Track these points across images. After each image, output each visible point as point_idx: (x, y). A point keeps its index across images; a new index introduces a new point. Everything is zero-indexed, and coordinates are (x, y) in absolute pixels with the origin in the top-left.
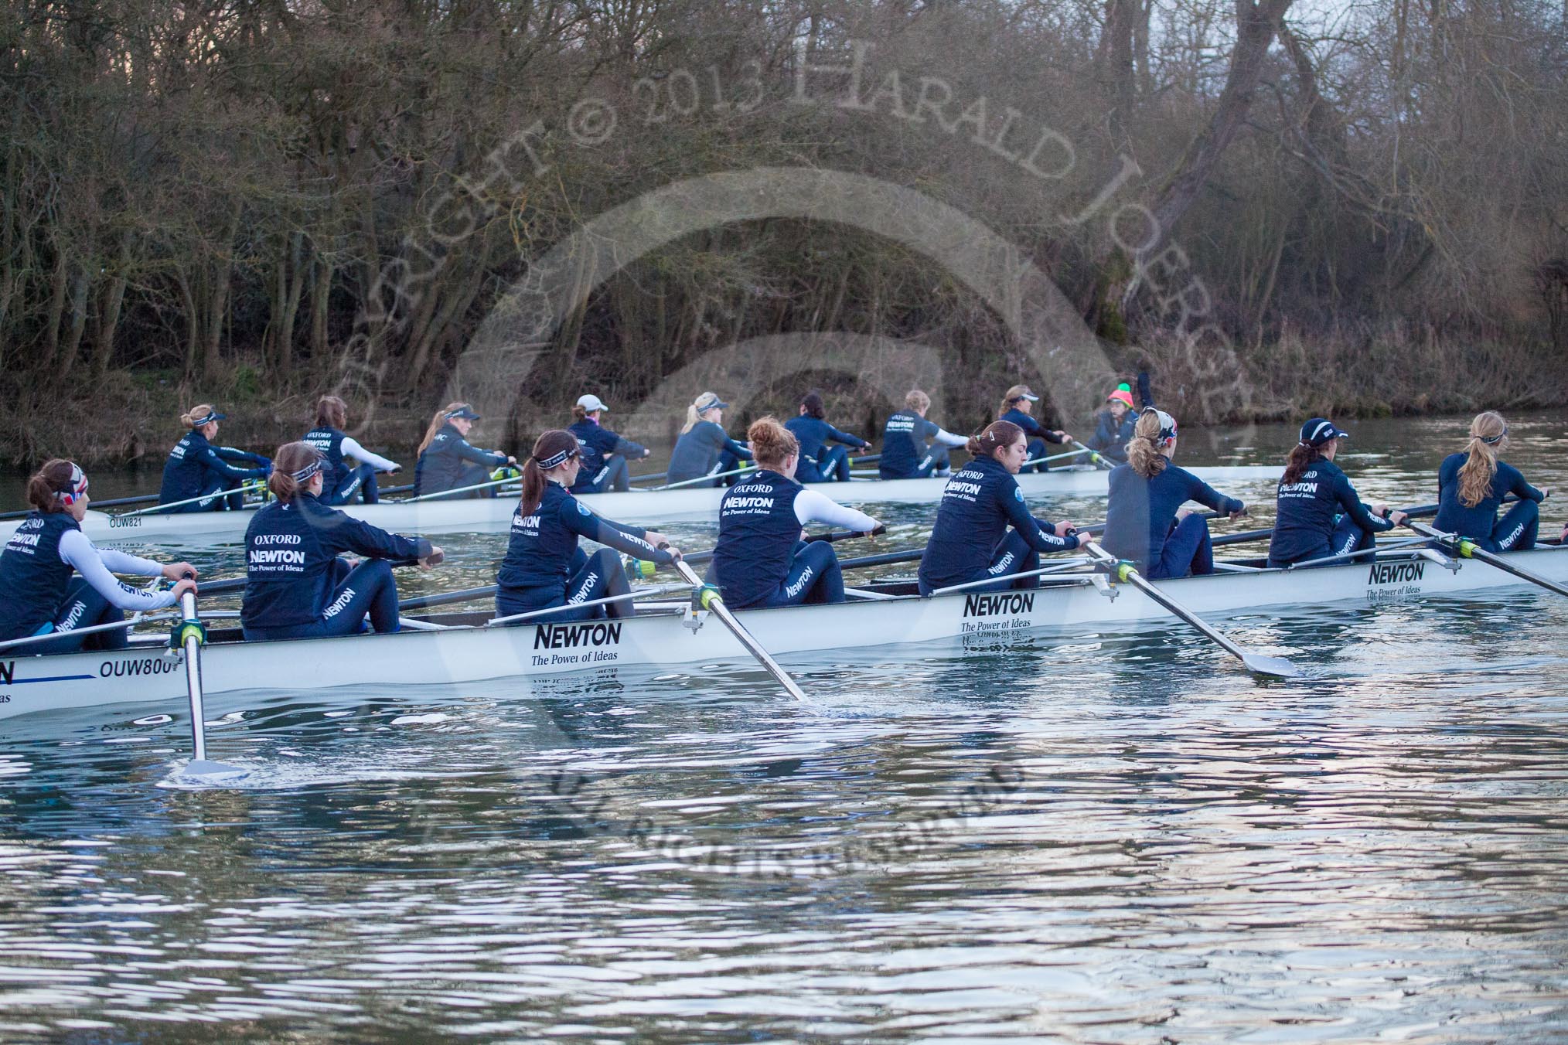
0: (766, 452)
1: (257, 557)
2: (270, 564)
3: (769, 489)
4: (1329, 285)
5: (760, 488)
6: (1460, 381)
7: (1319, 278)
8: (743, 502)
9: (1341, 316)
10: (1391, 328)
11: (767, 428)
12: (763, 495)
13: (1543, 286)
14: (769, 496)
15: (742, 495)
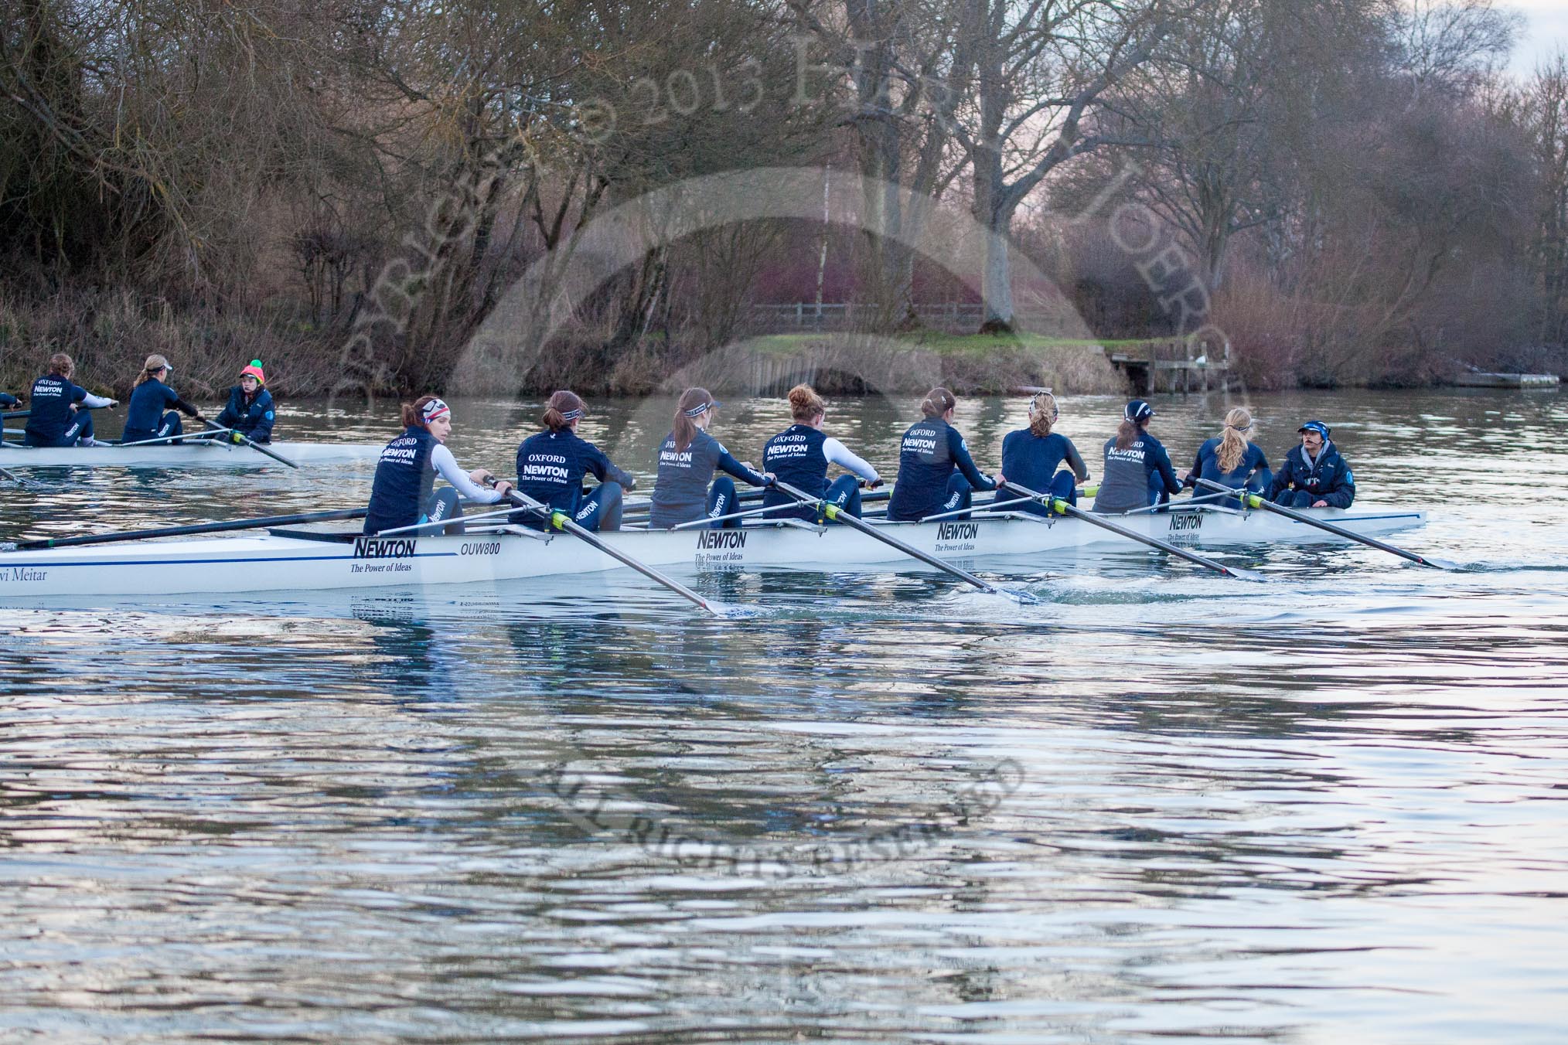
0: (800, 410)
1: (528, 469)
2: (541, 475)
3: (803, 438)
4: (55, 249)
5: (796, 438)
6: (196, 363)
7: (44, 243)
8: (784, 449)
9: (67, 285)
10: (120, 300)
11: (802, 392)
12: (800, 443)
13: (304, 263)
14: (804, 443)
15: (782, 444)
